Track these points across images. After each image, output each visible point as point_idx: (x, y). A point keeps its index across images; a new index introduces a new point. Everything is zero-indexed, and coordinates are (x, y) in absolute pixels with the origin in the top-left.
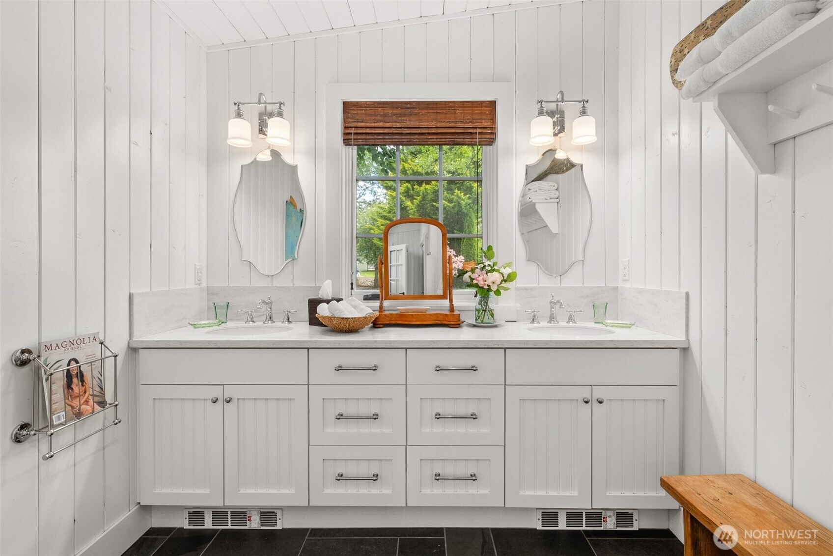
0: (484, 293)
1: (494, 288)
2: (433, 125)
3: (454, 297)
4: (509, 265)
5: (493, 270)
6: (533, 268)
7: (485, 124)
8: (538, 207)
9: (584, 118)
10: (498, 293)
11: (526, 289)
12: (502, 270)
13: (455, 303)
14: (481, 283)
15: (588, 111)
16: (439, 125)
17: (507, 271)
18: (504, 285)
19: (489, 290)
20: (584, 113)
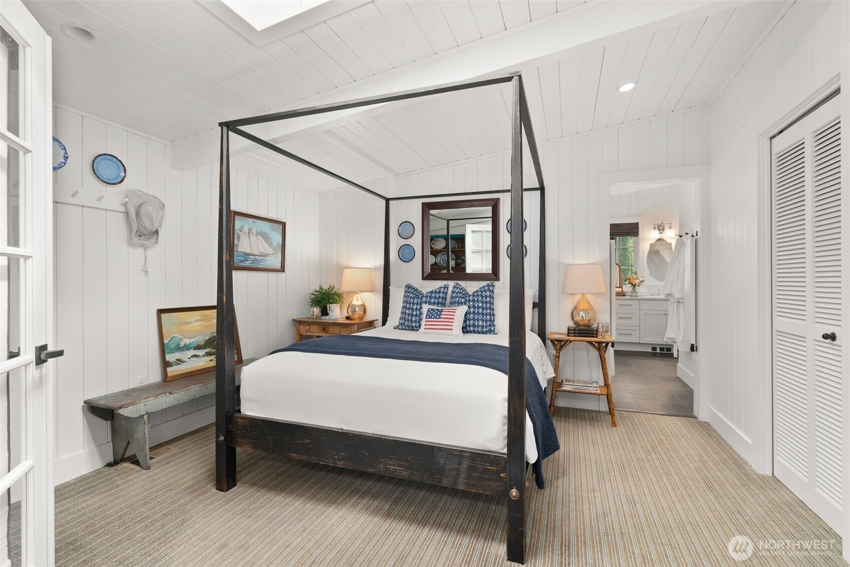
0: (634, 286)
1: (637, 284)
2: (616, 232)
3: (623, 288)
4: (643, 277)
5: (637, 279)
6: (652, 278)
7: (635, 231)
8: (660, 252)
9: (671, 230)
10: (638, 286)
11: (649, 285)
12: (640, 279)
13: (624, 290)
14: (633, 283)
15: (672, 228)
16: (618, 231)
17: (642, 279)
18: (641, 283)
19: (635, 285)
20: (670, 228)
